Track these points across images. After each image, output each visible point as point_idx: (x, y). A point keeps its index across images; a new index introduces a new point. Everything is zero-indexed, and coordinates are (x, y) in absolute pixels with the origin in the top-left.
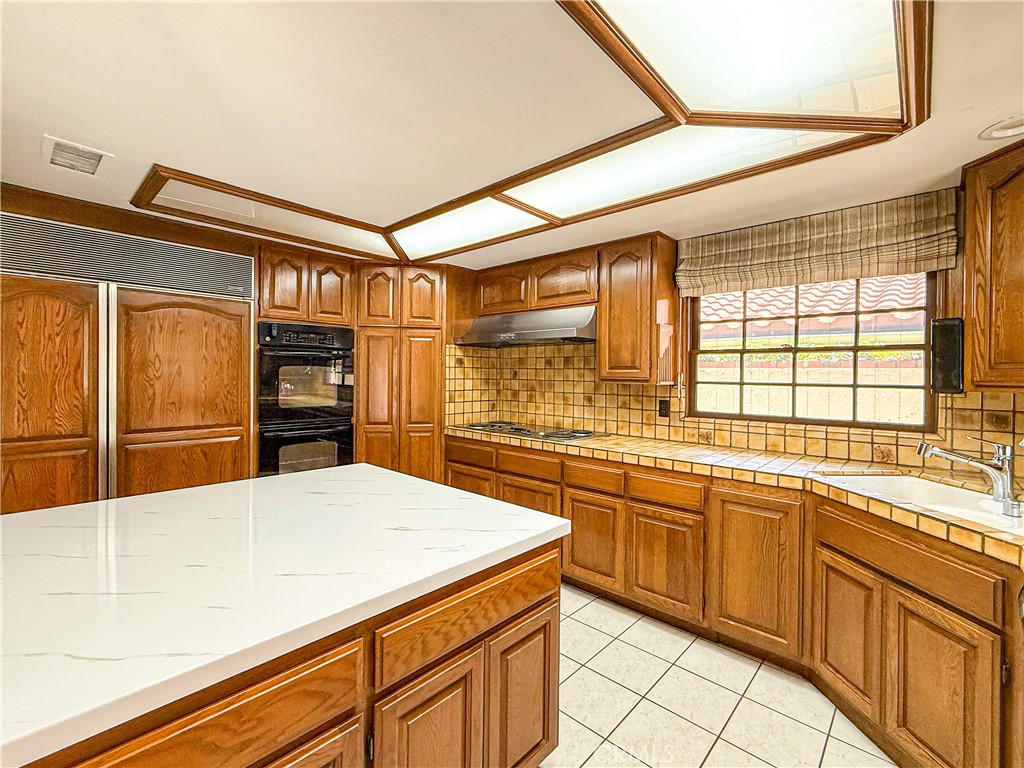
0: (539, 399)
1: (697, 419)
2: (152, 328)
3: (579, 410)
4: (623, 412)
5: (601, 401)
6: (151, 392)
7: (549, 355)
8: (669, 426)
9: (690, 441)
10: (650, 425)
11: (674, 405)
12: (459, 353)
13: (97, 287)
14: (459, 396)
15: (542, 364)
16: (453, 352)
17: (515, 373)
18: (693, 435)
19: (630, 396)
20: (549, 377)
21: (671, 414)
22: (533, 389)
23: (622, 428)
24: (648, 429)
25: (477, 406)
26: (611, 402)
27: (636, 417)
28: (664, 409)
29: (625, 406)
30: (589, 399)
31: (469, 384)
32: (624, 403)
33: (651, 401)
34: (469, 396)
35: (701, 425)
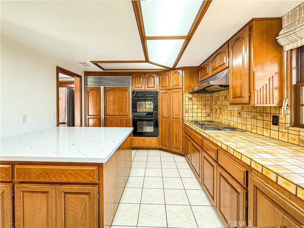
0: (223, 113)
1: (298, 129)
2: (110, 94)
3: (236, 118)
4: (254, 121)
5: (244, 115)
6: (110, 107)
7: (226, 94)
8: (279, 131)
9: (293, 142)
10: (267, 129)
11: (282, 119)
12: (190, 96)
13: (100, 87)
14: (191, 111)
15: (223, 99)
16: (187, 96)
17: (216, 103)
18: (295, 139)
19: (257, 112)
20: (226, 103)
21: (280, 124)
22: (221, 109)
23: (253, 129)
24: (267, 131)
25: (199, 115)
26: (248, 116)
27: (260, 124)
28: (276, 121)
29: (255, 118)
30: (239, 113)
31: (195, 107)
32: (254, 116)
33: (267, 116)
34: (195, 111)
35: (301, 134)
